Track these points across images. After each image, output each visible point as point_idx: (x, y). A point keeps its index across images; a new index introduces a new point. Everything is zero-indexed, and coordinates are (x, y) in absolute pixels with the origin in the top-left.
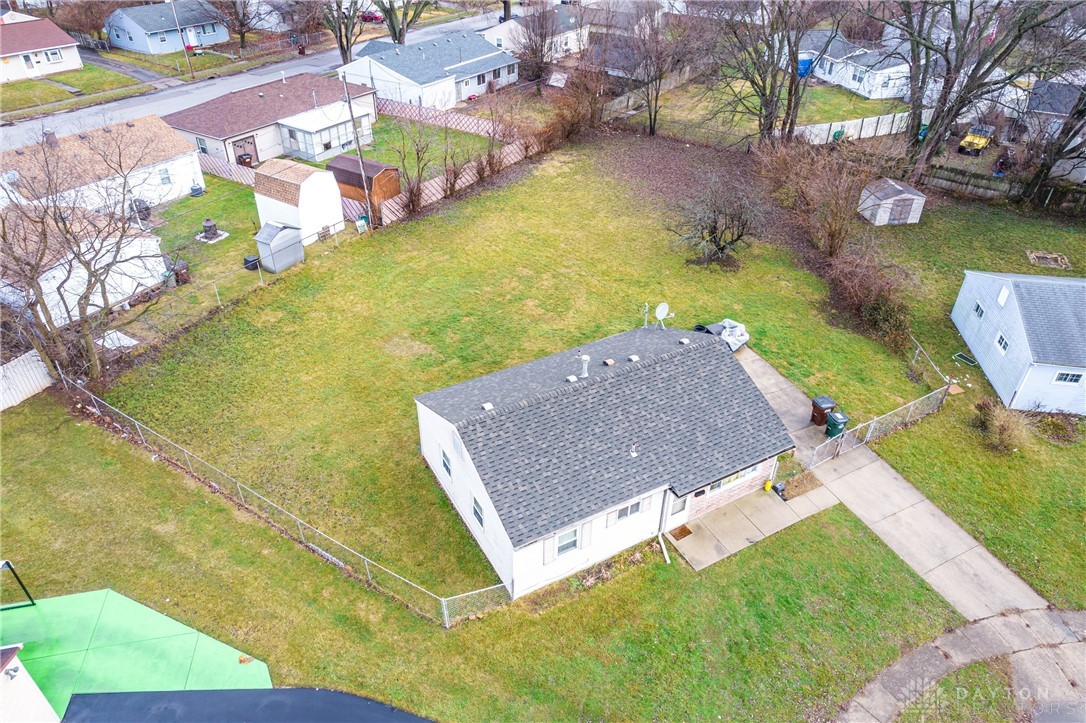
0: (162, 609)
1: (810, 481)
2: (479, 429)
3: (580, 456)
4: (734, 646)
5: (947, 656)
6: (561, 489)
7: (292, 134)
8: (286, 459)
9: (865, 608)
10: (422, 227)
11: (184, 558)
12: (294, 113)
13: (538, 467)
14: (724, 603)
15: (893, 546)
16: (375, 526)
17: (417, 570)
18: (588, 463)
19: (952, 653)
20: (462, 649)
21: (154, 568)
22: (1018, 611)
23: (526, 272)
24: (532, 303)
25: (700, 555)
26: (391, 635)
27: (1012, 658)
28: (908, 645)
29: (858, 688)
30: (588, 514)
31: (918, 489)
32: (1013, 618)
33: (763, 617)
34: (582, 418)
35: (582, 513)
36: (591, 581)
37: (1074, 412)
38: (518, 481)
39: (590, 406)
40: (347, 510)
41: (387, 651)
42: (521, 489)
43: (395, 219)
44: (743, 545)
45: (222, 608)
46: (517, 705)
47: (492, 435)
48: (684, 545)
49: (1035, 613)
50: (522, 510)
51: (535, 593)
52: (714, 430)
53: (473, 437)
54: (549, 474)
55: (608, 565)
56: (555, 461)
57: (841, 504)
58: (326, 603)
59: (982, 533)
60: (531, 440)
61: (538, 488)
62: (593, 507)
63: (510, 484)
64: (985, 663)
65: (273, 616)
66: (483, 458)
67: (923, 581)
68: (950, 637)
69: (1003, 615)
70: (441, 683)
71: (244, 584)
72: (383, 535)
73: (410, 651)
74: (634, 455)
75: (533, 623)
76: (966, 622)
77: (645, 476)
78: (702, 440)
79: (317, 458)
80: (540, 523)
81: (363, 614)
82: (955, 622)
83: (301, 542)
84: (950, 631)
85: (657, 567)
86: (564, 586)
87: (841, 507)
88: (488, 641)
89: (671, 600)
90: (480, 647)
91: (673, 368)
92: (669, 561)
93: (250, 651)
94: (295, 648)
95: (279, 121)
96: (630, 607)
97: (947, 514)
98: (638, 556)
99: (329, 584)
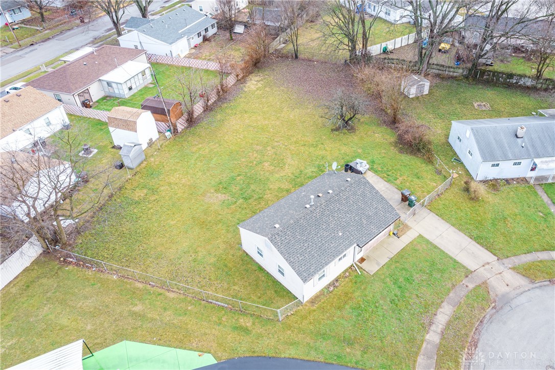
0: (154, 343)
1: (406, 227)
2: (277, 237)
3: (320, 240)
4: (392, 301)
5: (467, 286)
6: (316, 255)
7: (109, 84)
8: (180, 264)
9: (437, 275)
10: (198, 129)
11: (153, 319)
12: (107, 72)
13: (305, 248)
14: (385, 285)
15: (442, 248)
16: (234, 285)
17: (259, 300)
18: (324, 242)
19: (468, 285)
20: (289, 327)
21: (141, 327)
22: (488, 263)
23: (259, 148)
24: (267, 164)
25: (371, 268)
26: (258, 329)
27: (488, 281)
28: (454, 286)
29: (439, 305)
30: (329, 263)
31: (447, 222)
32: (487, 266)
33: (400, 287)
34: (316, 223)
35: (326, 263)
36: (332, 288)
37: (499, 178)
38: (298, 255)
39: (318, 217)
40: (219, 282)
41: (259, 336)
42: (301, 258)
43: (183, 128)
44: (387, 260)
45: (181, 336)
46: (318, 344)
47: (283, 239)
48: (363, 265)
49: (494, 263)
50: (303, 267)
51: (311, 298)
52: (369, 217)
53: (276, 241)
54: (310, 250)
55: (337, 280)
56: (310, 244)
57: (420, 235)
58: (226, 323)
59: (473, 236)
60: (299, 237)
61: (307, 257)
62: (330, 260)
63: (296, 257)
64: (480, 286)
65: (205, 334)
66: (282, 249)
67: (455, 259)
68: (467, 279)
69: (483, 266)
70: (286, 343)
71: (186, 324)
72: (239, 289)
73: (268, 334)
74: (340, 234)
75: (314, 311)
76: (472, 272)
77: (347, 242)
78: (365, 222)
79: (195, 260)
80: (311, 271)
81: (243, 324)
82: (468, 273)
83: (203, 300)
84: (467, 276)
85: (356, 277)
86: (322, 293)
87: (420, 236)
88: (299, 322)
89: (365, 289)
90: (296, 325)
91: (347, 193)
92: (360, 273)
93: (202, 351)
94: (220, 345)
95: (100, 78)
96: (350, 295)
97: (460, 230)
98: (347, 274)
99: (224, 315)
